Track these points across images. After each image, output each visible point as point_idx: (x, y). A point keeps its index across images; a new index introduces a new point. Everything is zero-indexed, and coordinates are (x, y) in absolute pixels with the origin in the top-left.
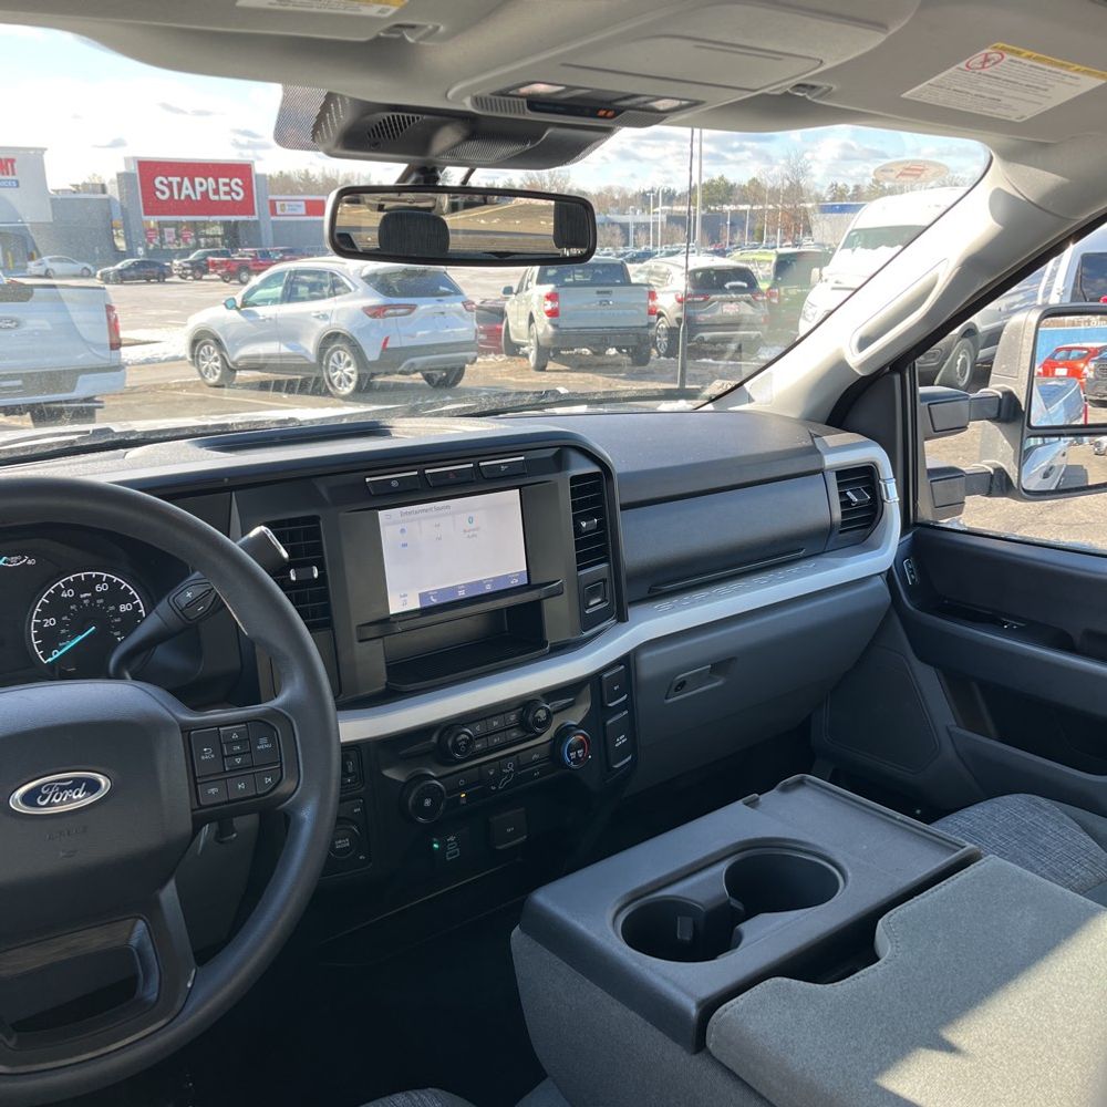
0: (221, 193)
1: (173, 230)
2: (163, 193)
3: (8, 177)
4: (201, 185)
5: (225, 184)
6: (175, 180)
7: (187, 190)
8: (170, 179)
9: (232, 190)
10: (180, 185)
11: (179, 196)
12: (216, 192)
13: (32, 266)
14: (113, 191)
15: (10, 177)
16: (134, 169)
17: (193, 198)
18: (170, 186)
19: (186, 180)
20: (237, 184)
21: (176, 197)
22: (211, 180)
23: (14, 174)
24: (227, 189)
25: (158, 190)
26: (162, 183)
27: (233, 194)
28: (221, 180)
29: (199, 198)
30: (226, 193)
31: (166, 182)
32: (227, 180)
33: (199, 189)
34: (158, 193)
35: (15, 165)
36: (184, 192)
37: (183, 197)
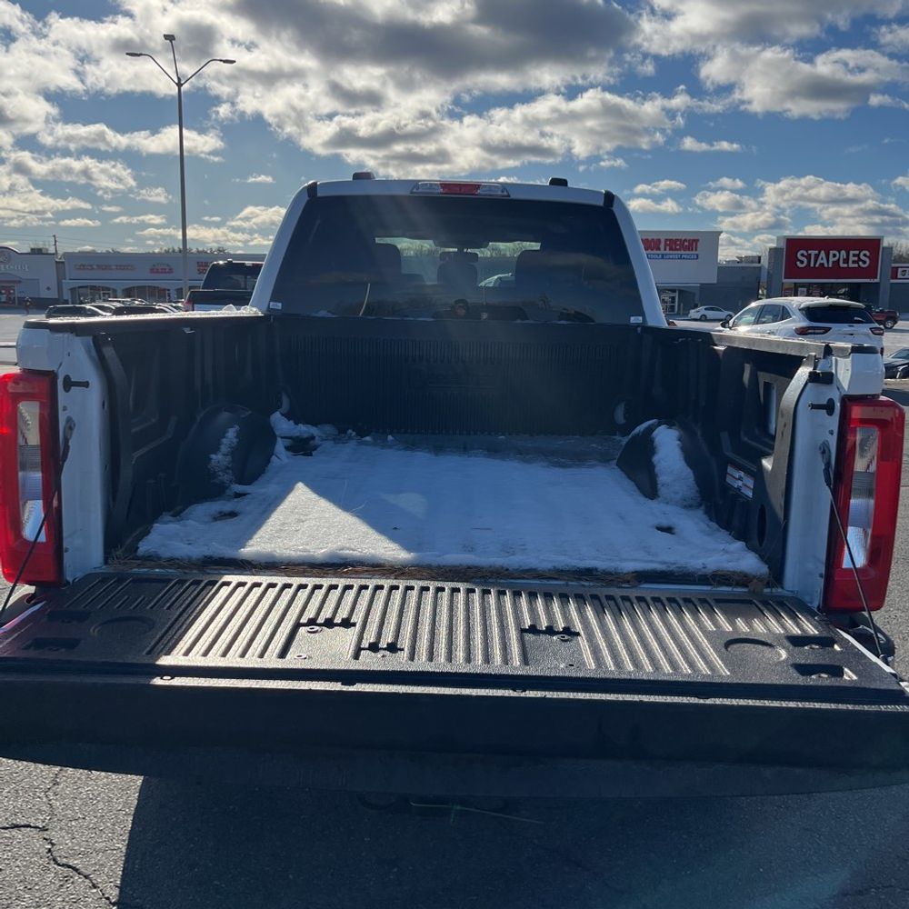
0: (850, 262)
1: (805, 289)
2: (802, 262)
3: (691, 252)
4: (834, 256)
5: (854, 255)
6: (813, 253)
7: (822, 259)
8: (810, 252)
9: (860, 259)
10: (817, 257)
11: (815, 264)
12: (846, 261)
13: (693, 313)
14: (765, 262)
15: (694, 252)
16: (783, 245)
17: (826, 265)
18: (809, 257)
19: (823, 252)
20: (865, 255)
21: (812, 265)
22: (843, 252)
23: (696, 250)
24: (856, 259)
25: (799, 260)
26: (802, 255)
27: (861, 263)
28: (852, 253)
29: (830, 266)
30: (854, 262)
31: (806, 254)
32: (857, 252)
33: (831, 259)
34: (798, 263)
35: (698, 244)
36: (819, 261)
37: (817, 266)
